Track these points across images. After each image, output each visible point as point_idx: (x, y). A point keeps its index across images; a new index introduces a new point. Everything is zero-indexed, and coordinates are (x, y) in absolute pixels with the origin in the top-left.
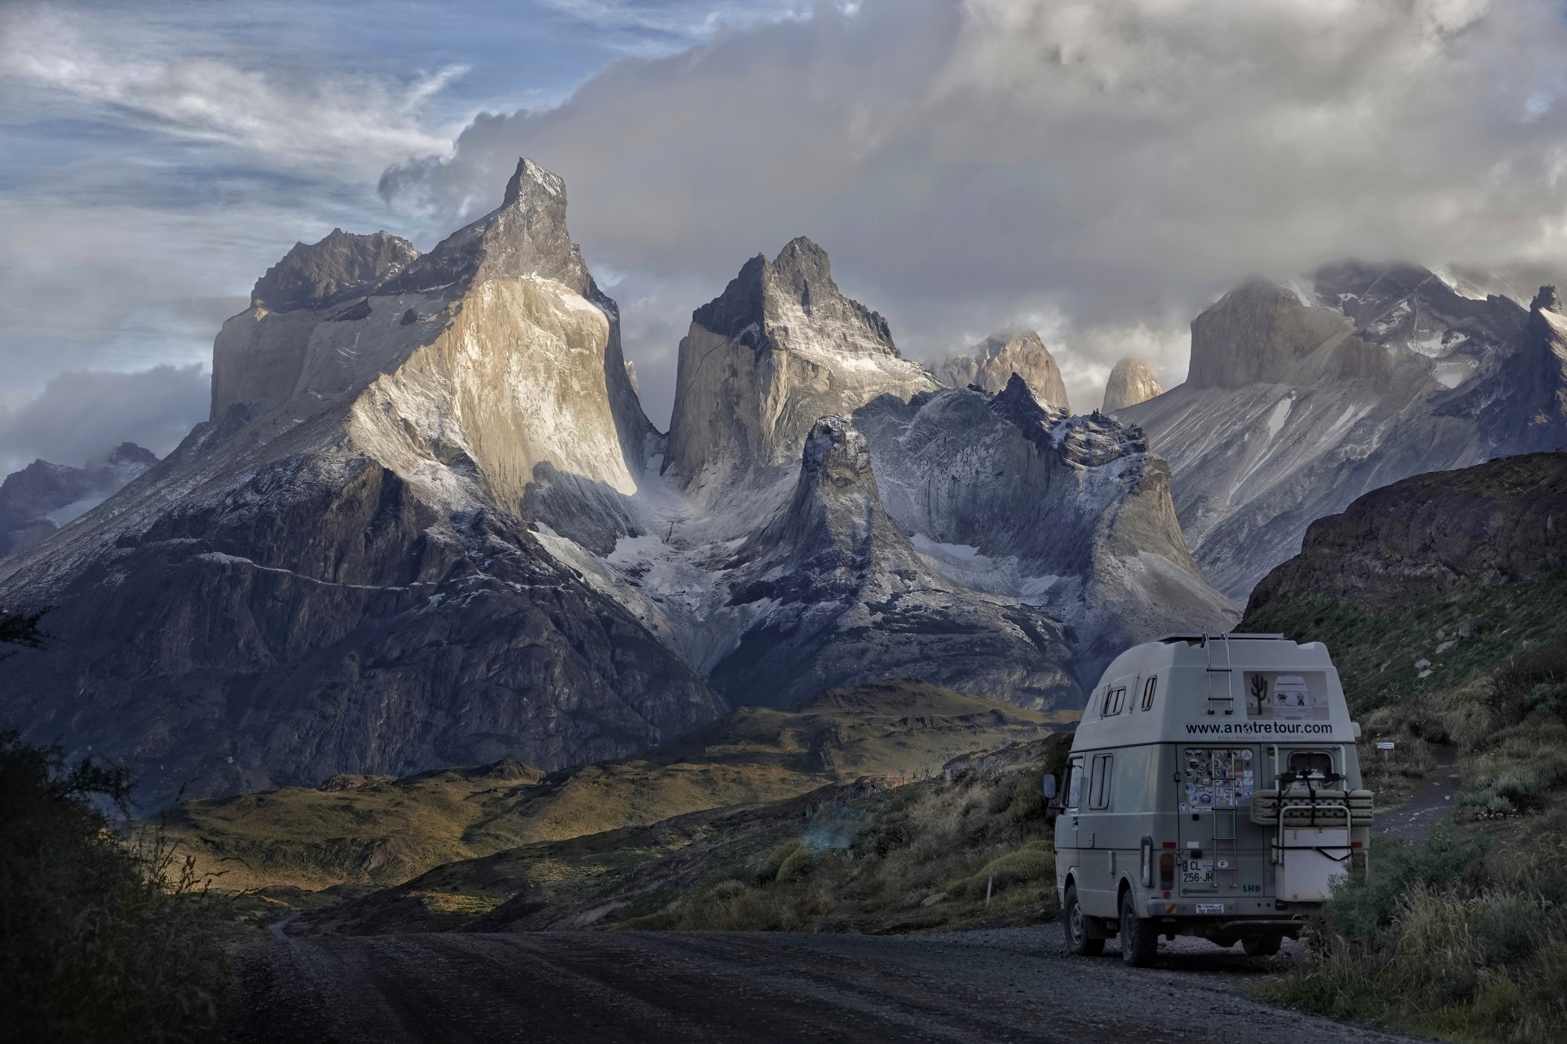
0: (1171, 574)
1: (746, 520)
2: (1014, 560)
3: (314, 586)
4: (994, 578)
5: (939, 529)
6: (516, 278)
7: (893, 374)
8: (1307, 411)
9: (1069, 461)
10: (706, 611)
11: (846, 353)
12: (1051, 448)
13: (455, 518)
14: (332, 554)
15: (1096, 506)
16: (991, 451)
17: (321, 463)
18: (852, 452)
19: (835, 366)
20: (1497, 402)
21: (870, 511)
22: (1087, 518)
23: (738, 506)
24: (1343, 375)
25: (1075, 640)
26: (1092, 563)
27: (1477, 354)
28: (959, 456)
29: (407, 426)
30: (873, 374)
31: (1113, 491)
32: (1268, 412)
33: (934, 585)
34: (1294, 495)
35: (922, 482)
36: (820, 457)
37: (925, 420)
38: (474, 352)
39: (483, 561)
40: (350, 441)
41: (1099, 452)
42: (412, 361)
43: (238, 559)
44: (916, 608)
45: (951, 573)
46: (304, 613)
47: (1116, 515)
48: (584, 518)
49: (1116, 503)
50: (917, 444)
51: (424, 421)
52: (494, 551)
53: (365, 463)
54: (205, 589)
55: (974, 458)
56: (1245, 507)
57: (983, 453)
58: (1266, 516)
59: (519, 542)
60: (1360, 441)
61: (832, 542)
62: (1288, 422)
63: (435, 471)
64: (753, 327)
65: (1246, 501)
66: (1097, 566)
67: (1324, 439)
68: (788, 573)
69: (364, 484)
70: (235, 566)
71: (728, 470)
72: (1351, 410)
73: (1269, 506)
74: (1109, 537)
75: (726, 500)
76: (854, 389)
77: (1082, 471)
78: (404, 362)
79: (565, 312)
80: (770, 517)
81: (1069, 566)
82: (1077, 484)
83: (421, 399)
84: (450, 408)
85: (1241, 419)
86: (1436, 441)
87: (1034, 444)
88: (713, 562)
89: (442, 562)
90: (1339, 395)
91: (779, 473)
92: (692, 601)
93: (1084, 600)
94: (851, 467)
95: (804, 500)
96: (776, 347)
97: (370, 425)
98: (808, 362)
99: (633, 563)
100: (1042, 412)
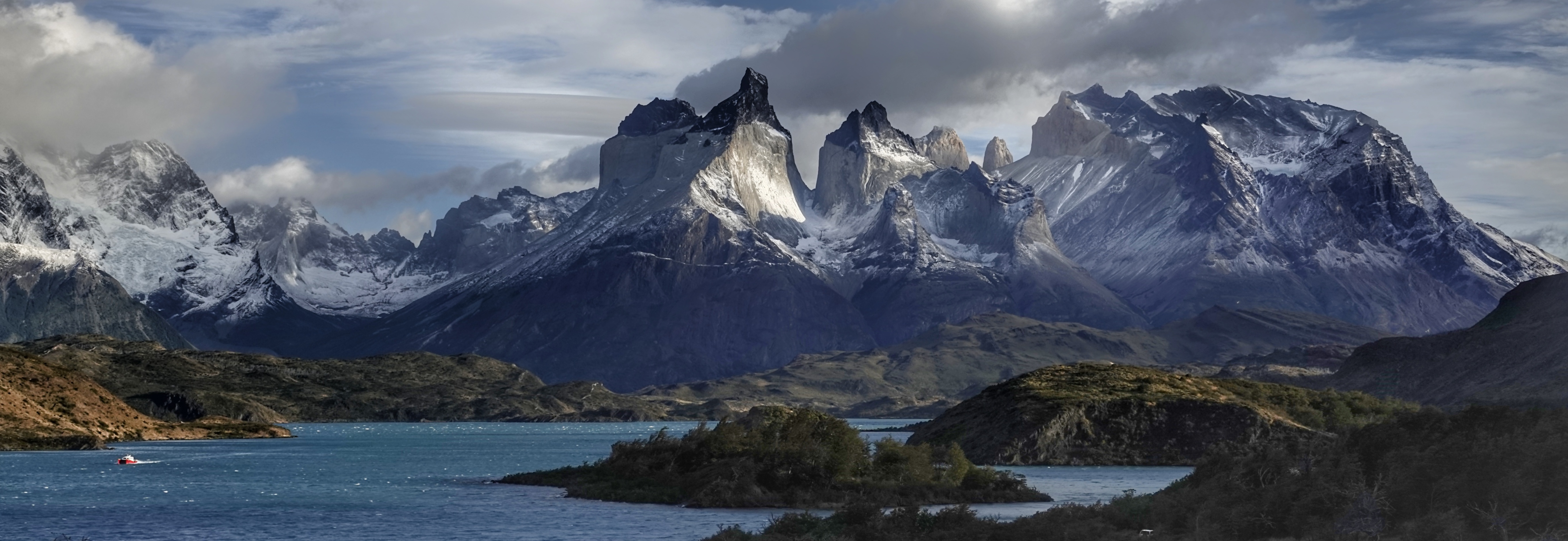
0: (1048, 251)
1: (855, 230)
2: (977, 246)
3: (683, 265)
4: (969, 255)
5: (941, 232)
6: (750, 123)
7: (917, 162)
8: (1091, 170)
9: (1000, 201)
10: (844, 271)
11: (896, 153)
12: (991, 196)
13: (739, 234)
14: (689, 251)
15: (1013, 222)
16: (963, 197)
17: (682, 212)
18: (905, 200)
19: (892, 160)
20: (1184, 167)
21: (915, 226)
22: (1010, 227)
23: (851, 223)
24: (1106, 151)
25: (1010, 282)
26: (1014, 248)
27: (1169, 142)
28: (948, 199)
29: (714, 194)
30: (909, 163)
31: (1021, 215)
32: (1072, 170)
33: (946, 259)
34: (1089, 210)
35: (932, 211)
36: (892, 202)
37: (932, 183)
38: (736, 158)
39: (754, 253)
40: (692, 201)
41: (1013, 197)
42: (713, 164)
43: (649, 254)
44: (940, 269)
45: (951, 252)
46: (679, 277)
47: (1023, 225)
48: (784, 230)
49: (1022, 221)
50: (929, 194)
51: (720, 191)
52: (758, 249)
53: (700, 211)
54: (635, 268)
55: (955, 200)
56: (1066, 215)
57: (959, 197)
58: (1077, 220)
59: (768, 244)
60: (1117, 184)
61: (900, 241)
62: (1082, 174)
63: (727, 213)
64: (854, 143)
65: (1066, 212)
66: (1017, 249)
67: (1100, 182)
68: (881, 254)
69: (701, 220)
70: (648, 258)
71: (845, 207)
72: (1111, 169)
73: (1077, 215)
74: (1020, 235)
75: (845, 221)
76: (900, 170)
77: (1006, 206)
78: (709, 164)
79: (771, 137)
80: (867, 228)
81: (1003, 249)
82: (1004, 212)
83: (717, 181)
84: (730, 185)
85: (1060, 172)
86: (1156, 185)
87: (983, 194)
88: (842, 249)
89: (737, 253)
90: (1105, 161)
91: (868, 208)
92: (837, 267)
93: (1012, 264)
94: (906, 206)
95: (885, 222)
96: (866, 152)
97: (698, 193)
98: (880, 158)
99: (807, 249)
100: (987, 179)
